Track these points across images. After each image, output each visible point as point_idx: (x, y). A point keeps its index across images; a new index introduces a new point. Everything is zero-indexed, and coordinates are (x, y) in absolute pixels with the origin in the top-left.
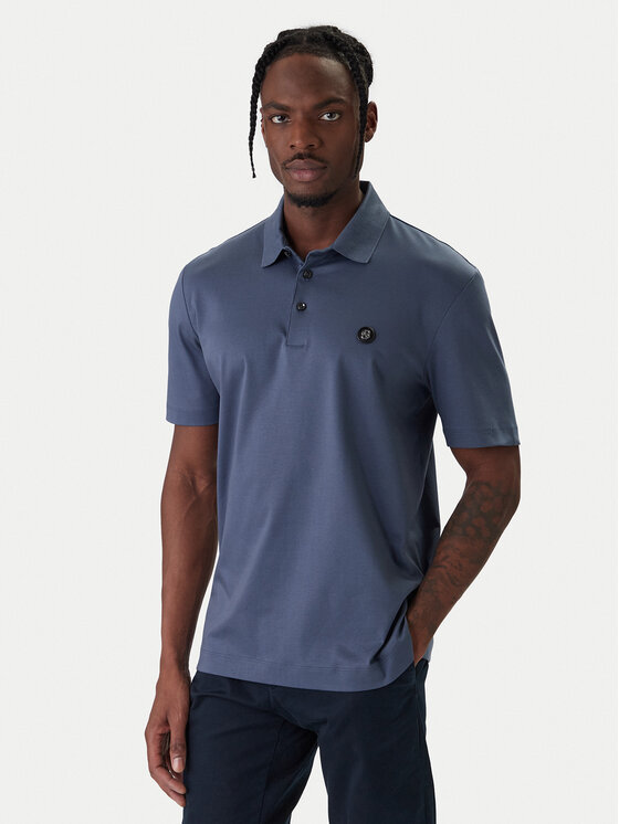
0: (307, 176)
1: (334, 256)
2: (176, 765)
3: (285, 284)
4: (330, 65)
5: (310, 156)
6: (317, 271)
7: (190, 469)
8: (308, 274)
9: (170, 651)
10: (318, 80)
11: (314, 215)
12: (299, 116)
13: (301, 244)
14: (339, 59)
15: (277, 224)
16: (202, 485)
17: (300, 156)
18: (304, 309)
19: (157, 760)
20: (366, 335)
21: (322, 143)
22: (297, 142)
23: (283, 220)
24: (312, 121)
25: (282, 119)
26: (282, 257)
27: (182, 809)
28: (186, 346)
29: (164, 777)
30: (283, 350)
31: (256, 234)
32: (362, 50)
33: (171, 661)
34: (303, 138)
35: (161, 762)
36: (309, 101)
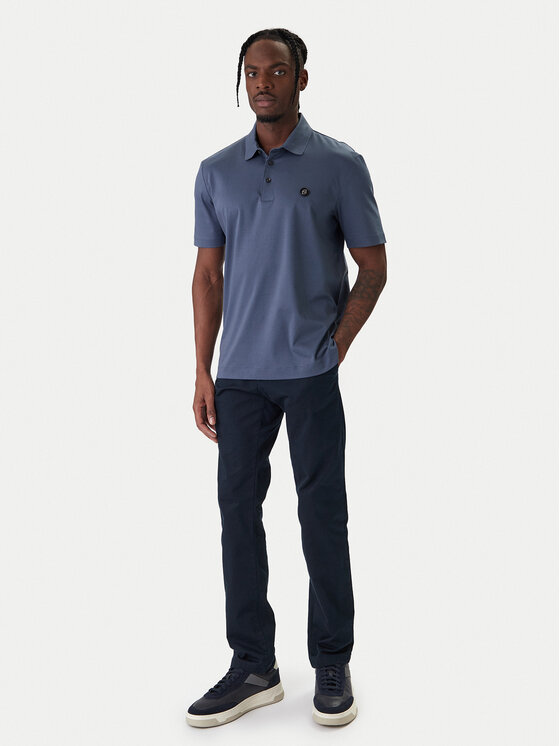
0: (266, 104)
1: (285, 152)
2: (211, 421)
3: (259, 169)
4: (281, 45)
5: (267, 93)
6: (276, 161)
7: (208, 271)
8: (271, 163)
9: (201, 364)
10: (273, 53)
11: (273, 130)
12: (262, 71)
13: (267, 147)
14: (286, 43)
15: (253, 137)
16: (214, 279)
17: (262, 93)
18: (269, 182)
19: (200, 421)
20: (304, 192)
21: (273, 86)
22: (260, 85)
23: (256, 135)
24: (269, 74)
25: (254, 74)
26: (257, 154)
27: (217, 445)
28: (205, 204)
29: (205, 429)
30: (259, 202)
31: (242, 143)
32: (300, 41)
33: (202, 369)
34: (263, 82)
35: (203, 421)
36: (267, 64)
